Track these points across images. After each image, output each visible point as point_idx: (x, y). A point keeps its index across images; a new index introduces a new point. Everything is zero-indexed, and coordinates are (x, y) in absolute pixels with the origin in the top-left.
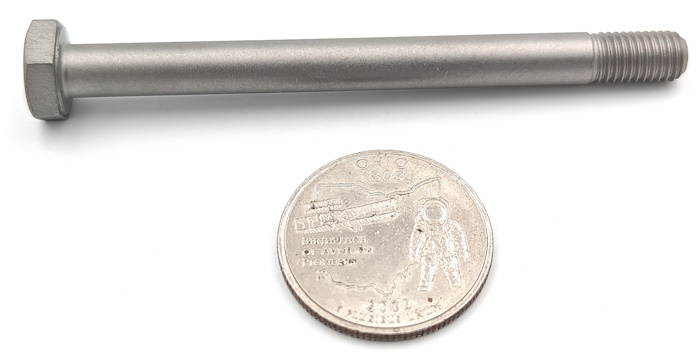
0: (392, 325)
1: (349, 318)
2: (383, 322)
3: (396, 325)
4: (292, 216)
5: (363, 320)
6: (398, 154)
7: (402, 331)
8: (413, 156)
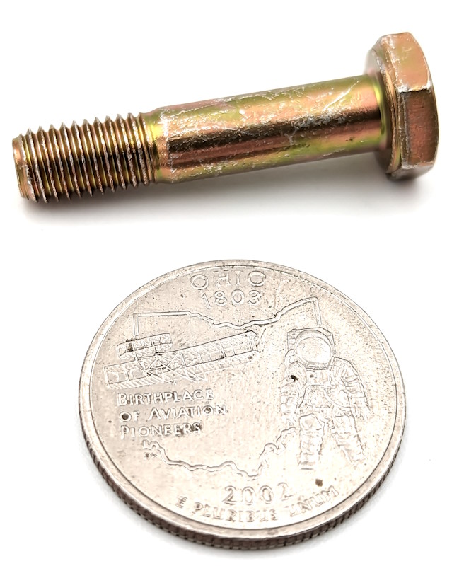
0: (264, 525)
1: (198, 516)
2: (251, 520)
3: (271, 524)
4: (98, 362)
5: (219, 518)
6: (251, 266)
7: (281, 534)
8: (274, 268)
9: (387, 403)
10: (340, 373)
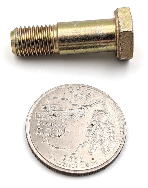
0: (73, 169)
1: (54, 163)
2: (70, 167)
3: (75, 169)
4: (35, 110)
5: (60, 165)
6: (88, 87)
7: (78, 172)
8: (95, 89)
9: (120, 138)
10: (107, 126)
